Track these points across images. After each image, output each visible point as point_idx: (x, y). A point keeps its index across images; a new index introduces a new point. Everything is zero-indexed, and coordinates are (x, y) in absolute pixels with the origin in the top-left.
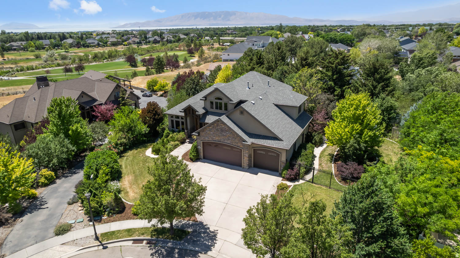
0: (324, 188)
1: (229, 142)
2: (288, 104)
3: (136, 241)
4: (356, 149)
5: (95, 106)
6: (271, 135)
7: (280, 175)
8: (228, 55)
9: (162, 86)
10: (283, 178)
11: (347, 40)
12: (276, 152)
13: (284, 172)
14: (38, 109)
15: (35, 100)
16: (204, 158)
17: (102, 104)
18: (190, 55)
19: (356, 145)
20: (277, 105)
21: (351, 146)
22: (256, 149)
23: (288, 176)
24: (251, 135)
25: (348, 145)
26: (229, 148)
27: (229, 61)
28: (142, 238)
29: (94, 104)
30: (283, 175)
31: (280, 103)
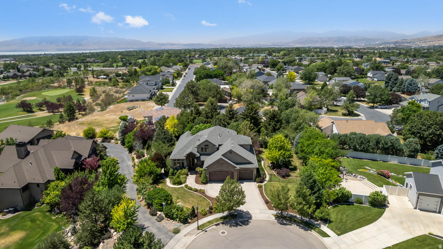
0: (277, 182)
1: (226, 169)
2: (246, 144)
3: (217, 225)
4: (284, 161)
5: (83, 160)
6: (248, 162)
7: (255, 181)
8: (133, 96)
9: (104, 133)
10: (257, 182)
11: (219, 75)
12: (251, 170)
13: (257, 179)
14: (40, 171)
15: (31, 164)
16: (210, 181)
17: (86, 158)
18: (79, 93)
19: (284, 160)
20: (239, 145)
21: (281, 161)
22: (240, 171)
23: (259, 181)
24: (237, 164)
25: (280, 160)
26: (226, 173)
27: (135, 101)
28: (218, 223)
29: (82, 159)
30: (257, 181)
31: (242, 143)
